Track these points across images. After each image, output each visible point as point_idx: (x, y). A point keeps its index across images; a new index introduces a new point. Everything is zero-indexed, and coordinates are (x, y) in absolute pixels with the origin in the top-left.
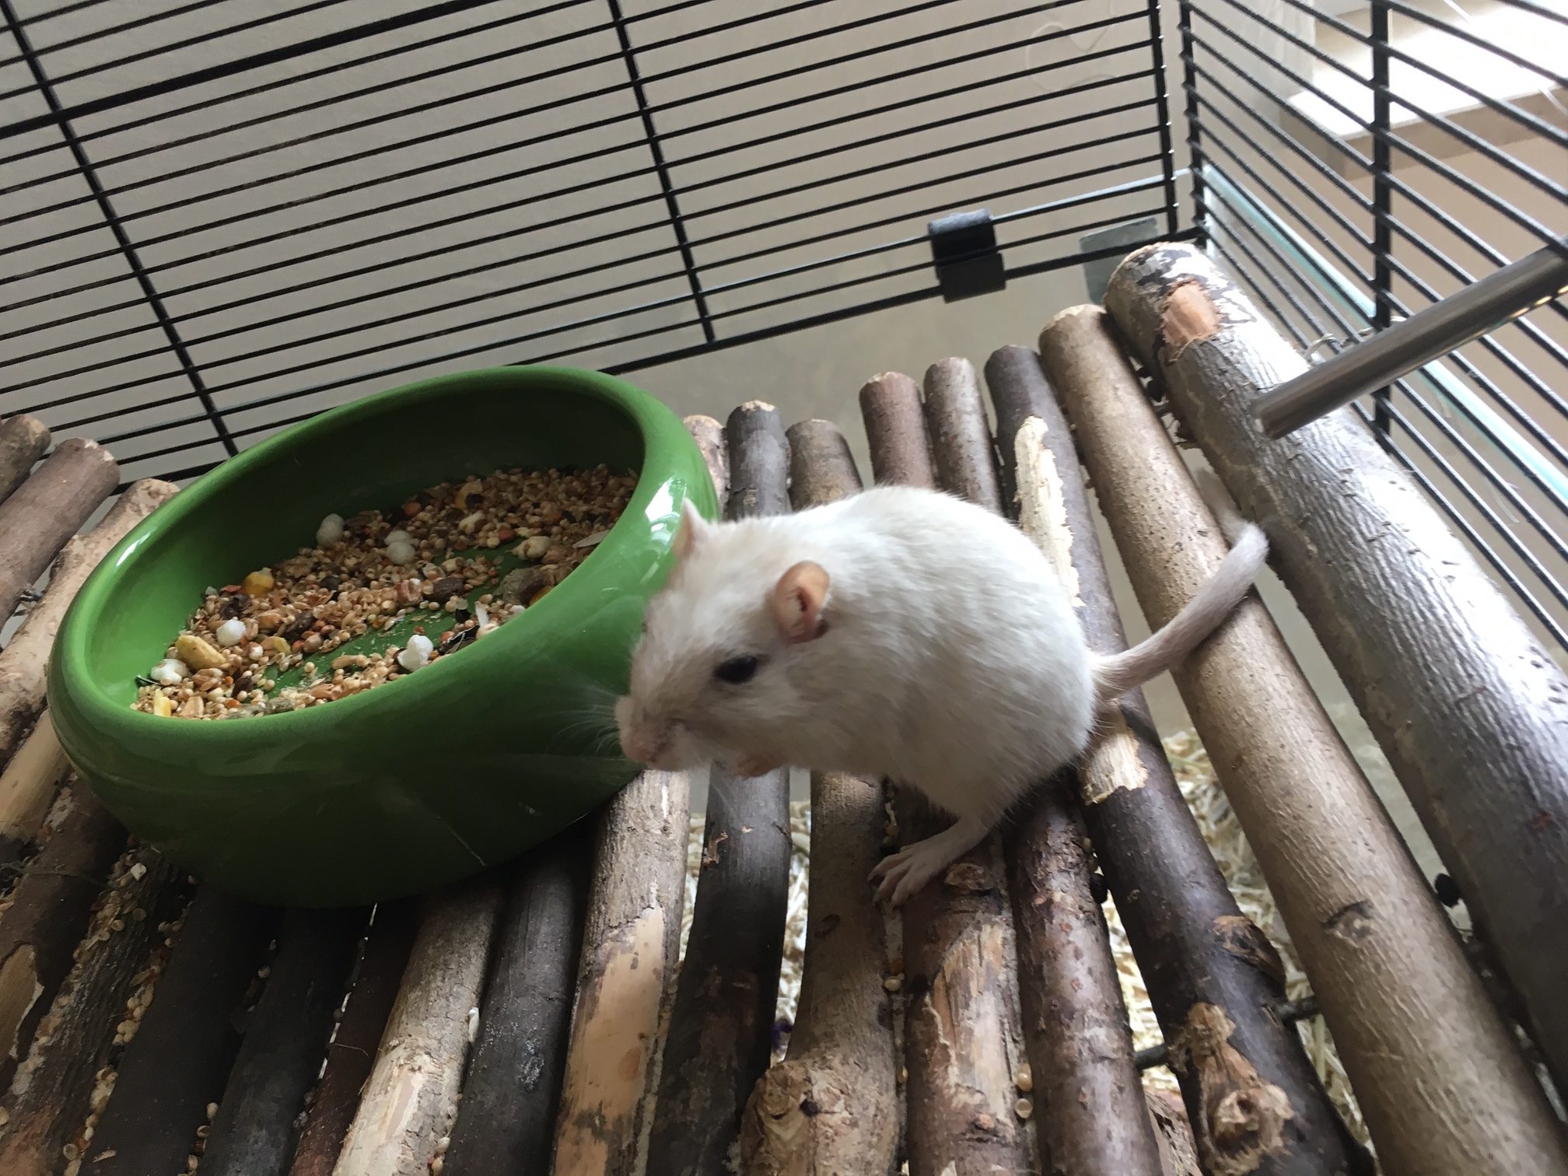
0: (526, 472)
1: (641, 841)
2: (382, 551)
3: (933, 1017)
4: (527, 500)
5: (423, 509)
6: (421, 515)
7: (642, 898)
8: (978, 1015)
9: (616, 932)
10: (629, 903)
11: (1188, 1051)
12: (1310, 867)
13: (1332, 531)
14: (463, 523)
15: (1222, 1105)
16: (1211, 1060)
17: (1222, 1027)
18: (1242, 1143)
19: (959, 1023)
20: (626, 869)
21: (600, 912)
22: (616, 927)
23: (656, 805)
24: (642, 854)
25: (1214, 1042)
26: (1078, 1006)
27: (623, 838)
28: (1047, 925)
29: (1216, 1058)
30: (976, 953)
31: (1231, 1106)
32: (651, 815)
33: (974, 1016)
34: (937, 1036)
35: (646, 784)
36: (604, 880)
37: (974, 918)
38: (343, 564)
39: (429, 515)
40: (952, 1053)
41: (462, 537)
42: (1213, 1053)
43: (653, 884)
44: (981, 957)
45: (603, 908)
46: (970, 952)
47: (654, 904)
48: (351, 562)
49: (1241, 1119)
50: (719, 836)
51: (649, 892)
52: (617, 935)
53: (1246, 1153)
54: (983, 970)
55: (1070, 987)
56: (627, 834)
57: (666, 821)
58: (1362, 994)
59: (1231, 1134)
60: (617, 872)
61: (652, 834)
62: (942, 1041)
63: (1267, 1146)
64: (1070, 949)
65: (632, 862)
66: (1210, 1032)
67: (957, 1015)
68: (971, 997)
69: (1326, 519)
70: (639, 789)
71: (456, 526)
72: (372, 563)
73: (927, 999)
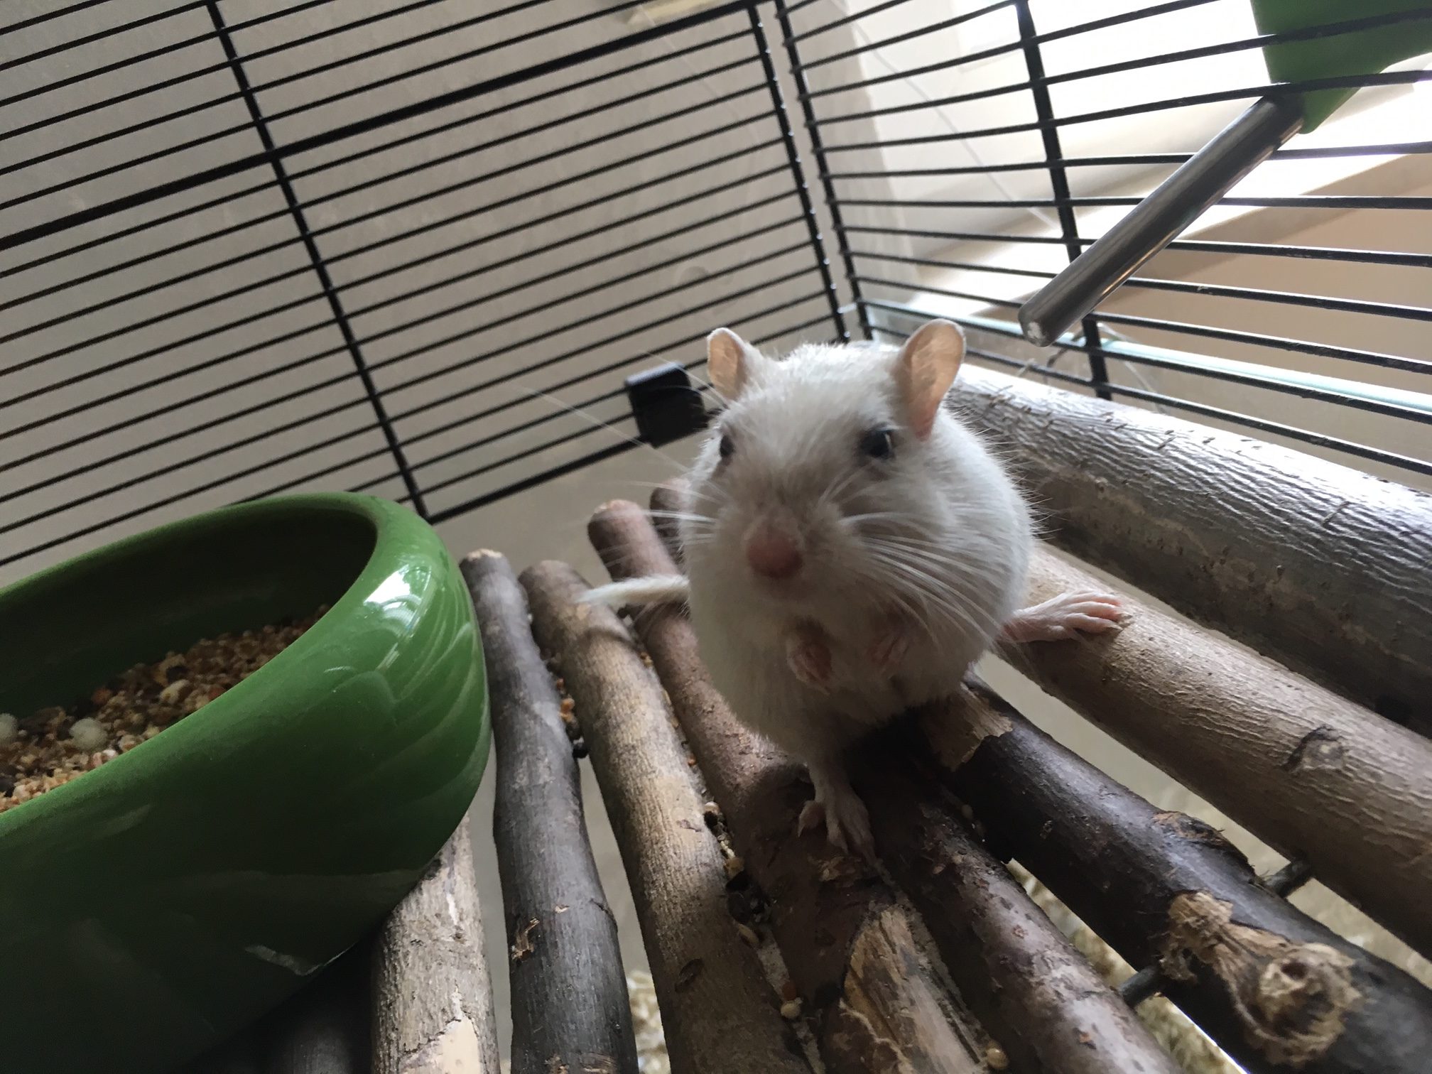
0: (236, 635)
1: (430, 952)
2: (67, 742)
3: (858, 1020)
4: (240, 659)
5: (115, 694)
6: (113, 700)
7: (443, 1010)
8: (912, 1002)
9: (415, 1056)
10: (427, 1020)
11: (1187, 953)
12: (1239, 723)
13: (1115, 457)
14: (163, 694)
15: (1263, 983)
16: (1222, 948)
17: (1217, 910)
18: (1310, 1012)
19: (892, 1016)
20: (417, 984)
21: (389, 1042)
22: (415, 1051)
23: (443, 912)
24: (434, 965)
25: (1216, 928)
26: (1032, 951)
27: (406, 955)
28: (959, 887)
29: (1227, 944)
30: (883, 940)
31: (1276, 976)
32: (438, 923)
33: (907, 1004)
34: (871, 1037)
35: (425, 895)
36: (388, 1006)
37: (867, 910)
38: (18, 762)
39: (122, 698)
40: (896, 1049)
41: (165, 709)
42: (1221, 940)
43: (455, 994)
44: (892, 944)
45: (393, 1035)
46: (877, 940)
47: (460, 1015)
48: (28, 759)
49: (1297, 985)
50: (530, 924)
51: (451, 1004)
52: (418, 1059)
53: (1320, 1020)
54: (899, 956)
55: (1013, 936)
56: (411, 949)
57: (458, 928)
58: (1369, 807)
59: (1290, 1007)
60: (404, 991)
61: (443, 943)
62: (878, 1040)
63: (1343, 1002)
64: (995, 901)
65: (422, 976)
66: (1205, 921)
67: (886, 1008)
68: (895, 985)
69: (1105, 452)
70: (418, 902)
71: (157, 700)
72: (56, 756)
73: (842, 1005)
